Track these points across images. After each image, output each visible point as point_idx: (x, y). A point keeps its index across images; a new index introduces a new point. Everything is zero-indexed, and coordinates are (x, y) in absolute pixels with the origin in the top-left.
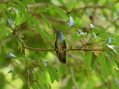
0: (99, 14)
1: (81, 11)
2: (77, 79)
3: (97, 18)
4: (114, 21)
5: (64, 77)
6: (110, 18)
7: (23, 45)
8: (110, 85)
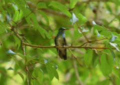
0: (103, 8)
1: (85, 4)
2: (81, 74)
3: (101, 12)
4: (118, 14)
5: (67, 71)
6: (114, 12)
7: (21, 41)
8: (114, 80)
